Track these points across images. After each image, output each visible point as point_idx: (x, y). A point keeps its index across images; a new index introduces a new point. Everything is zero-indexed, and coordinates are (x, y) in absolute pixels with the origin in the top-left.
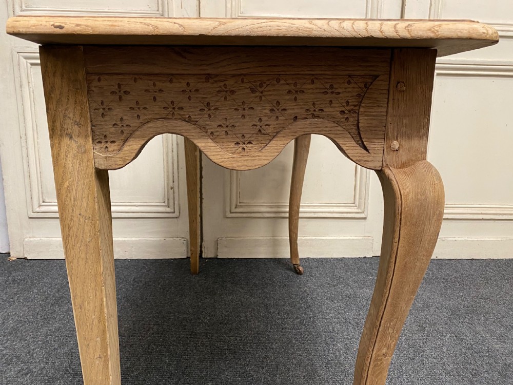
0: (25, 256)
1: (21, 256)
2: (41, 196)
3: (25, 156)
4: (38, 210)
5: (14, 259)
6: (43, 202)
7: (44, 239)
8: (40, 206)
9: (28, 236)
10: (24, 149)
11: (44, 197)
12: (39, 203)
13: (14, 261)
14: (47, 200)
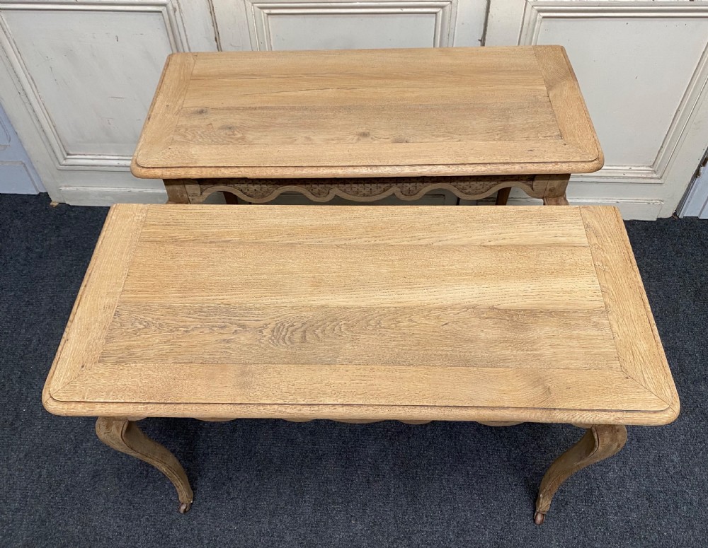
0: (67, 203)
1: (63, 202)
2: (63, 149)
3: (31, 111)
4: (64, 162)
5: (56, 204)
6: (68, 154)
7: (81, 189)
8: (65, 159)
9: (63, 185)
10: (28, 105)
11: (67, 150)
12: (63, 156)
13: (56, 207)
14: (71, 153)
